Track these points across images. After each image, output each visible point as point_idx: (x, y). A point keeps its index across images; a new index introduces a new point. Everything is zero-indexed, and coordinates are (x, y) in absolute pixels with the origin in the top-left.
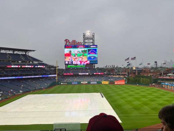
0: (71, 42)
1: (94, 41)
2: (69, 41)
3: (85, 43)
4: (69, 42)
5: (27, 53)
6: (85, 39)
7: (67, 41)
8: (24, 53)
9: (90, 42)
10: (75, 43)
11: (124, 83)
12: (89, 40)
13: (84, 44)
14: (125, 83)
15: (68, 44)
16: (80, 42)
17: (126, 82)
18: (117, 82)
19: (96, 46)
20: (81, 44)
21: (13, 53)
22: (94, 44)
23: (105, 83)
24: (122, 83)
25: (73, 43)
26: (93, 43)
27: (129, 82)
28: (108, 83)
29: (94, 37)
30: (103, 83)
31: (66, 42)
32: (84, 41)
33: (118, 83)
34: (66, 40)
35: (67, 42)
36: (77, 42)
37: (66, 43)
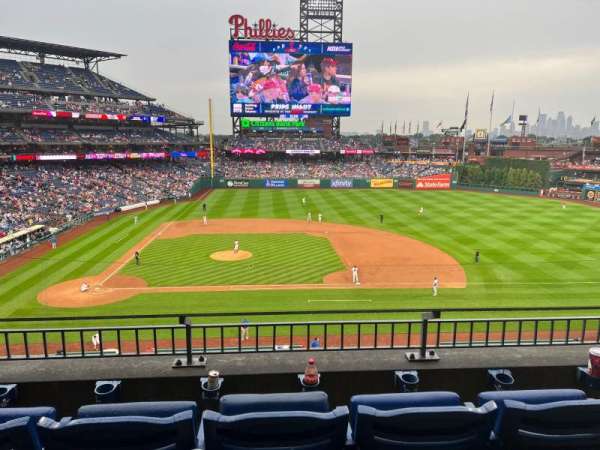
0: (253, 27)
1: (340, 26)
2: (245, 21)
3: (307, 32)
4: (247, 28)
5: (91, 65)
6: (308, 17)
7: (240, 21)
8: (82, 66)
9: (324, 29)
10: (267, 30)
11: (448, 185)
12: (324, 21)
13: (301, 38)
14: (451, 184)
15: (241, 34)
16: (289, 30)
17: (454, 182)
18: (423, 182)
19: (349, 46)
20: (290, 34)
21: (39, 61)
22: (340, 39)
23: (382, 183)
24: (442, 185)
25: (261, 30)
26: (335, 32)
27: (466, 180)
28: (391, 185)
29: (341, 11)
30: (372, 186)
31: (233, 27)
32: (302, 25)
33: (428, 185)
34: (234, 19)
35: (237, 26)
36: (278, 28)
37: (233, 32)
